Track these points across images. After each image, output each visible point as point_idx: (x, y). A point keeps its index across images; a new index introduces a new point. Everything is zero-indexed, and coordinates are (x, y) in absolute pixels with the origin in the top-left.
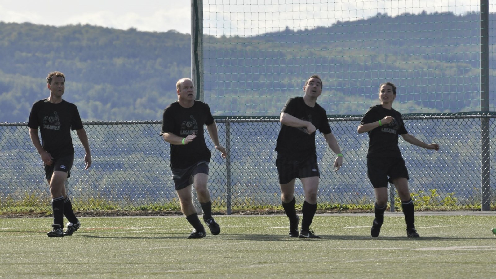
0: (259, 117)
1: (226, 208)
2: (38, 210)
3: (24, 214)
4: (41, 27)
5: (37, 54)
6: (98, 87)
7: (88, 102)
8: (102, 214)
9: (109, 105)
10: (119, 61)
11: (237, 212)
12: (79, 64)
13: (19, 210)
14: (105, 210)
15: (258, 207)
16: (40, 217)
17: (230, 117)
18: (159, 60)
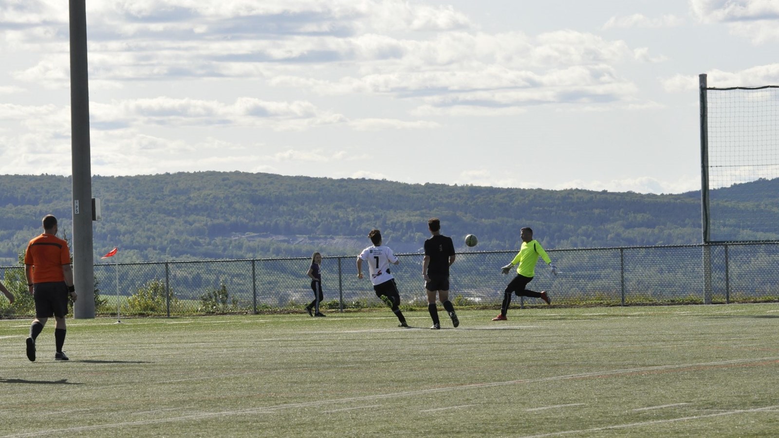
0: (747, 242)
1: (726, 300)
2: (606, 303)
3: (596, 305)
4: (548, 191)
5: (546, 208)
6: (584, 228)
7: (578, 237)
8: (646, 305)
9: (591, 238)
10: (597, 211)
11: (733, 302)
12: (572, 214)
13: (593, 302)
14: (648, 302)
15: (746, 299)
16: (607, 306)
17: (728, 242)
18: (622, 210)
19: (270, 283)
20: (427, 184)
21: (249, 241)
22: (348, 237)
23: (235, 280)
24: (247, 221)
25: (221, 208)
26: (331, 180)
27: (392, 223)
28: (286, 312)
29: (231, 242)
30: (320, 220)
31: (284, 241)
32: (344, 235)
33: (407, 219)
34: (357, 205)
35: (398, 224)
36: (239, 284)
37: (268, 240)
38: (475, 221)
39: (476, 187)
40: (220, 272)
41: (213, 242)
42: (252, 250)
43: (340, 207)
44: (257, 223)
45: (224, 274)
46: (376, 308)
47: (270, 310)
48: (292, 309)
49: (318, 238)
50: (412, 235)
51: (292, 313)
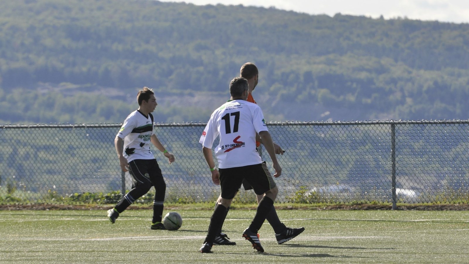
19: (95, 160)
20: (338, 16)
21: (65, 96)
22: (214, 93)
23: (42, 154)
24: (62, 66)
25: (22, 44)
26: (191, 5)
27: (283, 74)
28: (41, 207)
29: (36, 97)
30: (172, 67)
31: (118, 98)
32: (210, 90)
33: (305, 68)
34: (230, 46)
35: (292, 76)
36: (48, 162)
37: (92, 95)
38: (410, 73)
39: (412, 21)
40: (19, 142)
41: (8, 97)
42: (69, 109)
43: (205, 48)
44: (76, 70)
45: (25, 145)
46: (177, 204)
47: (17, 204)
48: (49, 203)
49: (169, 94)
50: (313, 92)
51: (50, 209)
